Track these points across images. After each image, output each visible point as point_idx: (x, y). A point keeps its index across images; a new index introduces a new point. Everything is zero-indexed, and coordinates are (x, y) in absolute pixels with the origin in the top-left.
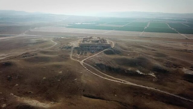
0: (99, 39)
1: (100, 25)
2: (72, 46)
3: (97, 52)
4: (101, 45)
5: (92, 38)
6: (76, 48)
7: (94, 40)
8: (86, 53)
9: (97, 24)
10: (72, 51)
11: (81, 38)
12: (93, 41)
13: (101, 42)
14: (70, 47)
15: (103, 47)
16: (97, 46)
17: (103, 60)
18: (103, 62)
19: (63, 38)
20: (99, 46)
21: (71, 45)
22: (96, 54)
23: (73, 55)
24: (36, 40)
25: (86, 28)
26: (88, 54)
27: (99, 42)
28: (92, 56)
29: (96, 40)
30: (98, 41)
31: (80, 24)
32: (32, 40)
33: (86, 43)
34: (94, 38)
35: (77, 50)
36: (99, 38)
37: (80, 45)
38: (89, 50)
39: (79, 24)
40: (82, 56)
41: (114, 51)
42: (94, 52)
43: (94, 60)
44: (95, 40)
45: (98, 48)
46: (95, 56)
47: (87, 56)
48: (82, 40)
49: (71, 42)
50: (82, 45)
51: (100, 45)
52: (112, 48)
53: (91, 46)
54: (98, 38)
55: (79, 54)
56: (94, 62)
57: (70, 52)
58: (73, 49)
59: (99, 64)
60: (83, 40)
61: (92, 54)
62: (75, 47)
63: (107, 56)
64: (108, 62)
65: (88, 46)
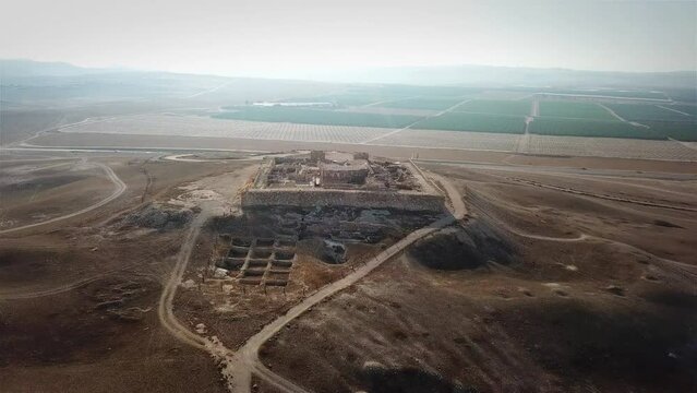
0: (364, 165)
1: (353, 109)
2: (196, 210)
3: (361, 255)
4: (384, 198)
5: (326, 157)
6: (218, 224)
7: (339, 168)
8: (283, 261)
9: (340, 108)
10: (188, 247)
11: (261, 158)
12: (329, 178)
13: (380, 184)
14: (179, 220)
15: (394, 212)
16: (360, 205)
17: (417, 328)
18: (420, 346)
19: (173, 158)
20: (368, 204)
21: (188, 205)
22: (361, 272)
23: (190, 283)
24: (34, 169)
25: (293, 122)
26: (302, 267)
27: (370, 181)
28: (328, 290)
29: (351, 168)
30: (358, 178)
31: (271, 105)
32: (16, 170)
33: (286, 186)
34: (333, 156)
35: (226, 239)
36: (365, 157)
37: (249, 203)
38: (304, 234)
39: (266, 104)
40: (253, 292)
41: (476, 238)
42: (339, 250)
43: (348, 325)
44: (345, 168)
45: (368, 220)
46: (352, 289)
47: (294, 287)
48: (267, 167)
49: (200, 183)
50: (260, 202)
51: (376, 204)
52: (455, 223)
53: (319, 204)
54: (356, 158)
55: (232, 267)
56: (351, 357)
57: (175, 251)
58: (197, 233)
59: (391, 374)
60: (274, 171)
61: (329, 268)
62: (216, 219)
63: (436, 282)
64: (459, 351)
65: (299, 210)
